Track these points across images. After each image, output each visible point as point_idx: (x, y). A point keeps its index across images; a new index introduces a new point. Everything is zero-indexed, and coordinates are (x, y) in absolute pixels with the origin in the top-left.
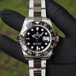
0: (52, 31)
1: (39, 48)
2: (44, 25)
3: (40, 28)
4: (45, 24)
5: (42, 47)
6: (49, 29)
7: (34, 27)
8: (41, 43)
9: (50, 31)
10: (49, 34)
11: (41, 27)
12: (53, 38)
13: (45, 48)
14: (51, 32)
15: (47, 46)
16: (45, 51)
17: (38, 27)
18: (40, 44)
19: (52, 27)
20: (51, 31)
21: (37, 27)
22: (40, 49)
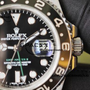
0: (62, 23)
1: (21, 75)
2: (36, 5)
3: (25, 15)
4: (39, 3)
5: (33, 74)
6: (52, 18)
7: (5, 10)
8: (30, 62)
9: (55, 24)
10: (51, 34)
11: (26, 11)
12: (65, 44)
13: (41, 76)
14: (57, 28)
15: (46, 70)
16: (42, 86)
17: (18, 12)
18: (26, 63)
19: (59, 11)
20: (59, 22)
21: (14, 12)
22: (24, 78)
